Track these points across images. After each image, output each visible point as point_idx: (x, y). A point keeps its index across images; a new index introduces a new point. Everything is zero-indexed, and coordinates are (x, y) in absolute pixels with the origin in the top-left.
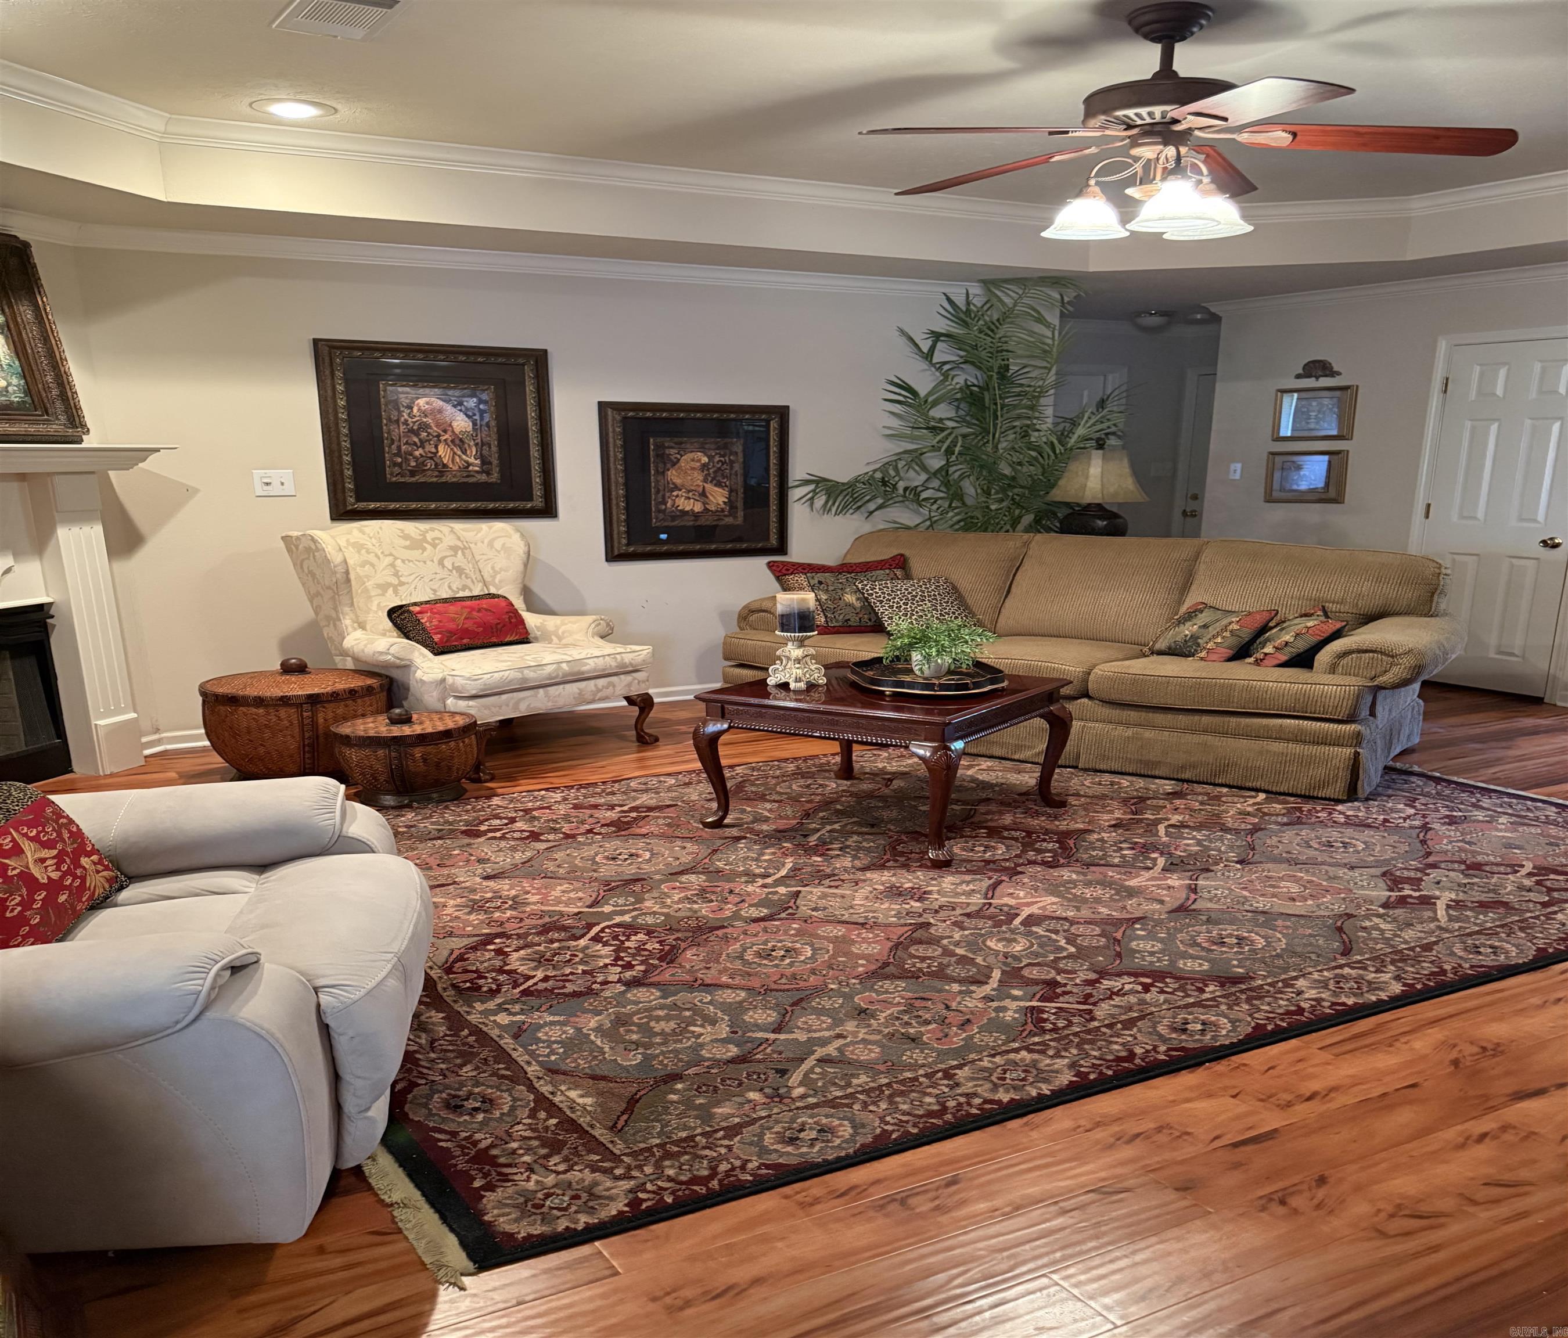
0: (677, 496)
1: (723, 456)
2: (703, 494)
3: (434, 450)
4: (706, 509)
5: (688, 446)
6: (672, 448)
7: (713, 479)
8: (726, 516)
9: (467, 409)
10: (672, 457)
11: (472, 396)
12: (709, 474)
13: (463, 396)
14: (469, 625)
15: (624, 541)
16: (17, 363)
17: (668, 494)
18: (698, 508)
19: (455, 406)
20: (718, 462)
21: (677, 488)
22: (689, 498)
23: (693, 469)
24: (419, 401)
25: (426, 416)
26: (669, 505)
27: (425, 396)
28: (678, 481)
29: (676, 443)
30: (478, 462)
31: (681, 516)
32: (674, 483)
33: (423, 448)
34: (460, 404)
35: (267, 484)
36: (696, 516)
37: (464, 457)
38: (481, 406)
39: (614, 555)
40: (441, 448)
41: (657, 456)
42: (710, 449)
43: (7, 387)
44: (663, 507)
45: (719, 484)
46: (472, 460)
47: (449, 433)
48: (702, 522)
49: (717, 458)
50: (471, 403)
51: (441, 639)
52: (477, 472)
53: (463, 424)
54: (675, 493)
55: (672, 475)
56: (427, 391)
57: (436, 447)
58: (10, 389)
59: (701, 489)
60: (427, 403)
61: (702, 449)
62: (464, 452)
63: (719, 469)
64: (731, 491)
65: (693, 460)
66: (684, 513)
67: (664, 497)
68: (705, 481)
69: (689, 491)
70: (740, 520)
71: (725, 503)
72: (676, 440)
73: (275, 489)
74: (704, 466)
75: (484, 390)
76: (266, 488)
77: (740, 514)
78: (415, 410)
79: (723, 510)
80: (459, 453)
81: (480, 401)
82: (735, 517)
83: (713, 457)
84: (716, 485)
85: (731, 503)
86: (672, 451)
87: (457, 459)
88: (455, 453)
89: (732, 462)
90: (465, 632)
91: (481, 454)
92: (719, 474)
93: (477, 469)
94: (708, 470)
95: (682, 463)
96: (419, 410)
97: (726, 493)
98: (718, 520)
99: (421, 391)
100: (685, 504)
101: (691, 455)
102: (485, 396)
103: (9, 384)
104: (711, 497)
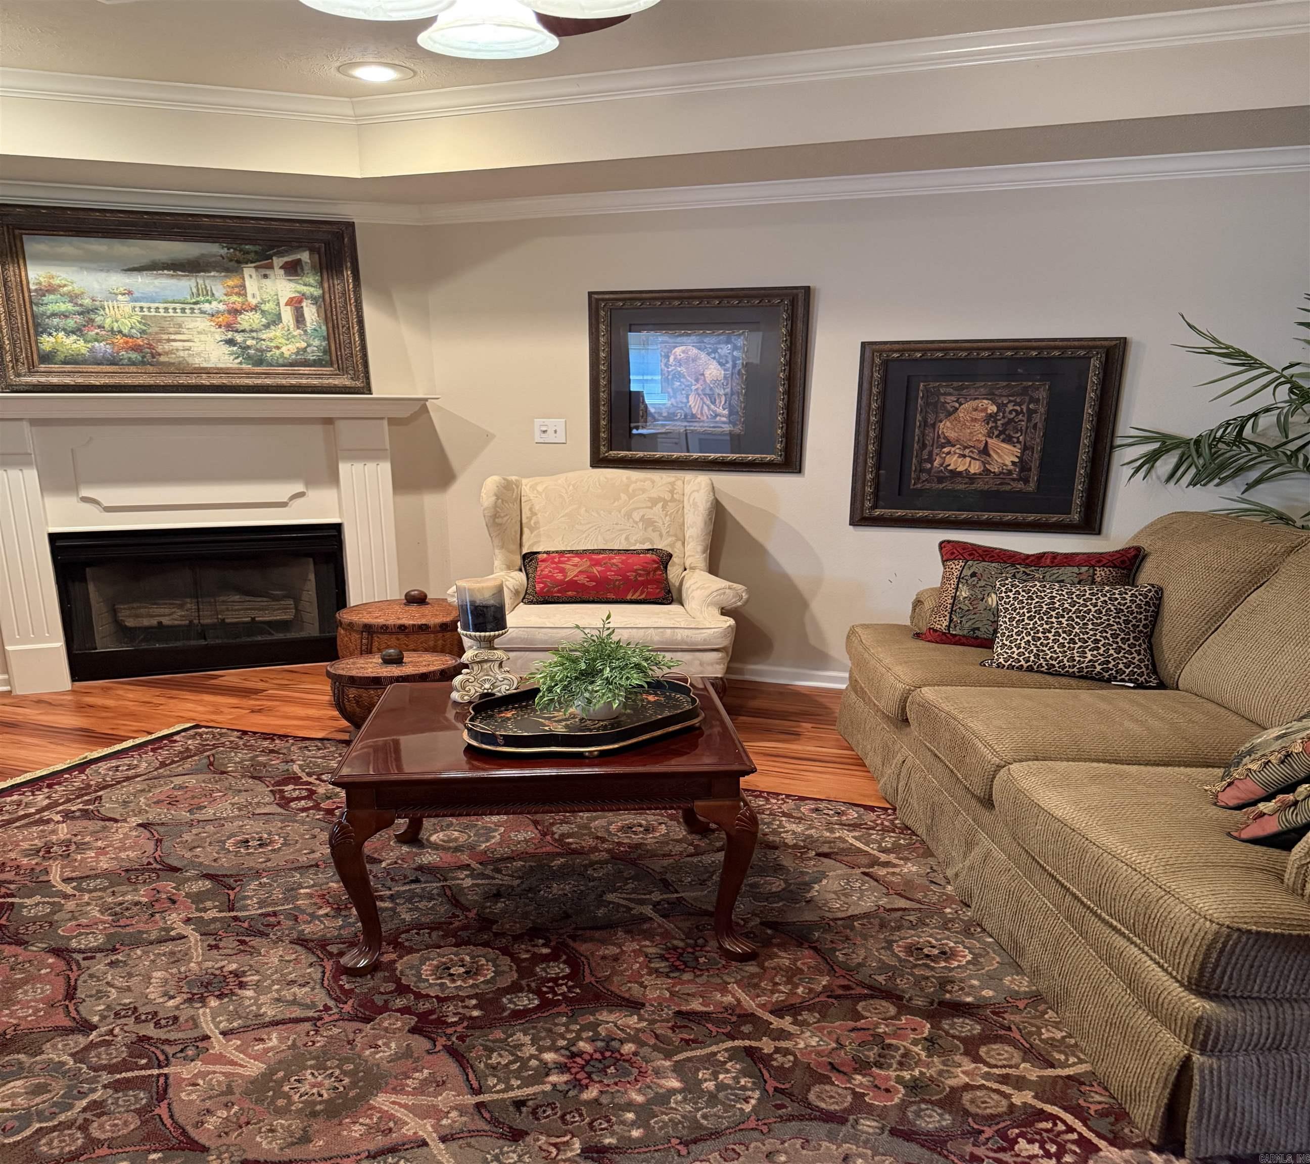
0: (949, 453)
1: (1020, 405)
2: (985, 451)
3: (685, 400)
4: (987, 471)
5: (972, 391)
6: (950, 394)
7: (1001, 433)
8: (1013, 480)
9: (720, 357)
10: (948, 406)
11: (728, 342)
12: (996, 427)
13: (719, 343)
14: (582, 579)
15: (868, 504)
16: (324, 328)
17: (936, 451)
18: (975, 468)
19: (709, 354)
20: (1010, 413)
21: (949, 443)
22: (964, 456)
23: (975, 420)
24: (676, 349)
25: (680, 365)
26: (936, 464)
27: (682, 344)
28: (952, 435)
29: (955, 389)
30: (726, 412)
31: (952, 477)
32: (945, 437)
33: (675, 398)
34: (715, 351)
35: (545, 432)
36: (971, 478)
37: (712, 406)
38: (735, 353)
39: (860, 519)
40: (691, 398)
41: (927, 404)
42: (1001, 396)
43: (306, 348)
44: (929, 466)
45: (1008, 440)
46: (720, 410)
47: (701, 382)
48: (979, 485)
49: (1010, 407)
50: (725, 349)
51: (542, 589)
52: (724, 423)
53: (715, 372)
54: (946, 450)
55: (946, 428)
56: (685, 339)
57: (687, 397)
58: (309, 350)
59: (982, 446)
60: (683, 352)
61: (991, 396)
62: (714, 403)
63: (1011, 421)
64: (1025, 448)
65: (976, 410)
66: (955, 474)
67: (931, 453)
68: (990, 435)
69: (965, 448)
70: (1032, 487)
71: (1013, 463)
72: (955, 384)
73: (550, 437)
74: (991, 417)
75: (740, 335)
76: (543, 435)
77: (1034, 477)
78: (672, 359)
79: (1010, 472)
80: (708, 402)
81: (735, 348)
82: (1026, 481)
83: (1006, 405)
84: (1003, 441)
85: (1023, 465)
86: (949, 399)
87: (705, 408)
88: (704, 403)
89: (1031, 412)
90: (573, 584)
91: (730, 404)
92: (1010, 427)
93: (724, 419)
94: (995, 421)
95: (961, 414)
96: (675, 359)
97: (1017, 450)
98: (1001, 484)
99: (679, 339)
100: (957, 463)
101: (974, 403)
102: (740, 342)
103: (309, 346)
104: (995, 456)
